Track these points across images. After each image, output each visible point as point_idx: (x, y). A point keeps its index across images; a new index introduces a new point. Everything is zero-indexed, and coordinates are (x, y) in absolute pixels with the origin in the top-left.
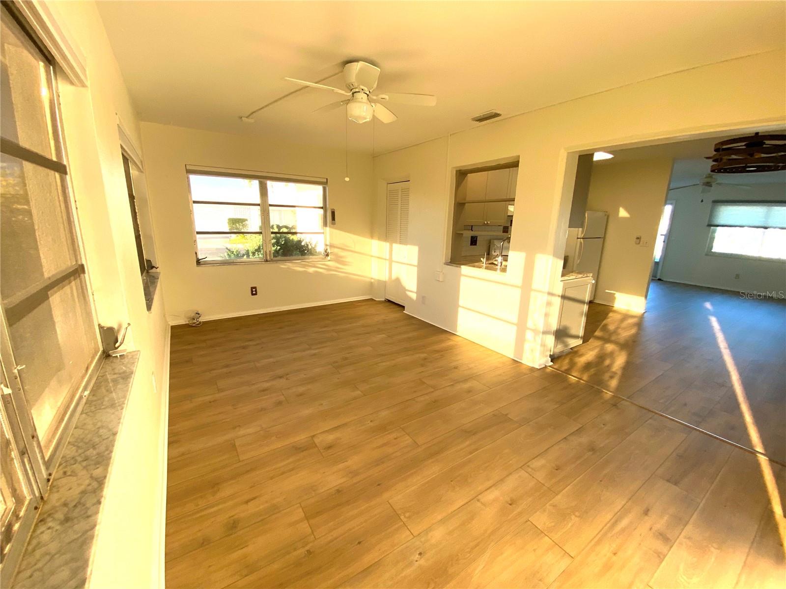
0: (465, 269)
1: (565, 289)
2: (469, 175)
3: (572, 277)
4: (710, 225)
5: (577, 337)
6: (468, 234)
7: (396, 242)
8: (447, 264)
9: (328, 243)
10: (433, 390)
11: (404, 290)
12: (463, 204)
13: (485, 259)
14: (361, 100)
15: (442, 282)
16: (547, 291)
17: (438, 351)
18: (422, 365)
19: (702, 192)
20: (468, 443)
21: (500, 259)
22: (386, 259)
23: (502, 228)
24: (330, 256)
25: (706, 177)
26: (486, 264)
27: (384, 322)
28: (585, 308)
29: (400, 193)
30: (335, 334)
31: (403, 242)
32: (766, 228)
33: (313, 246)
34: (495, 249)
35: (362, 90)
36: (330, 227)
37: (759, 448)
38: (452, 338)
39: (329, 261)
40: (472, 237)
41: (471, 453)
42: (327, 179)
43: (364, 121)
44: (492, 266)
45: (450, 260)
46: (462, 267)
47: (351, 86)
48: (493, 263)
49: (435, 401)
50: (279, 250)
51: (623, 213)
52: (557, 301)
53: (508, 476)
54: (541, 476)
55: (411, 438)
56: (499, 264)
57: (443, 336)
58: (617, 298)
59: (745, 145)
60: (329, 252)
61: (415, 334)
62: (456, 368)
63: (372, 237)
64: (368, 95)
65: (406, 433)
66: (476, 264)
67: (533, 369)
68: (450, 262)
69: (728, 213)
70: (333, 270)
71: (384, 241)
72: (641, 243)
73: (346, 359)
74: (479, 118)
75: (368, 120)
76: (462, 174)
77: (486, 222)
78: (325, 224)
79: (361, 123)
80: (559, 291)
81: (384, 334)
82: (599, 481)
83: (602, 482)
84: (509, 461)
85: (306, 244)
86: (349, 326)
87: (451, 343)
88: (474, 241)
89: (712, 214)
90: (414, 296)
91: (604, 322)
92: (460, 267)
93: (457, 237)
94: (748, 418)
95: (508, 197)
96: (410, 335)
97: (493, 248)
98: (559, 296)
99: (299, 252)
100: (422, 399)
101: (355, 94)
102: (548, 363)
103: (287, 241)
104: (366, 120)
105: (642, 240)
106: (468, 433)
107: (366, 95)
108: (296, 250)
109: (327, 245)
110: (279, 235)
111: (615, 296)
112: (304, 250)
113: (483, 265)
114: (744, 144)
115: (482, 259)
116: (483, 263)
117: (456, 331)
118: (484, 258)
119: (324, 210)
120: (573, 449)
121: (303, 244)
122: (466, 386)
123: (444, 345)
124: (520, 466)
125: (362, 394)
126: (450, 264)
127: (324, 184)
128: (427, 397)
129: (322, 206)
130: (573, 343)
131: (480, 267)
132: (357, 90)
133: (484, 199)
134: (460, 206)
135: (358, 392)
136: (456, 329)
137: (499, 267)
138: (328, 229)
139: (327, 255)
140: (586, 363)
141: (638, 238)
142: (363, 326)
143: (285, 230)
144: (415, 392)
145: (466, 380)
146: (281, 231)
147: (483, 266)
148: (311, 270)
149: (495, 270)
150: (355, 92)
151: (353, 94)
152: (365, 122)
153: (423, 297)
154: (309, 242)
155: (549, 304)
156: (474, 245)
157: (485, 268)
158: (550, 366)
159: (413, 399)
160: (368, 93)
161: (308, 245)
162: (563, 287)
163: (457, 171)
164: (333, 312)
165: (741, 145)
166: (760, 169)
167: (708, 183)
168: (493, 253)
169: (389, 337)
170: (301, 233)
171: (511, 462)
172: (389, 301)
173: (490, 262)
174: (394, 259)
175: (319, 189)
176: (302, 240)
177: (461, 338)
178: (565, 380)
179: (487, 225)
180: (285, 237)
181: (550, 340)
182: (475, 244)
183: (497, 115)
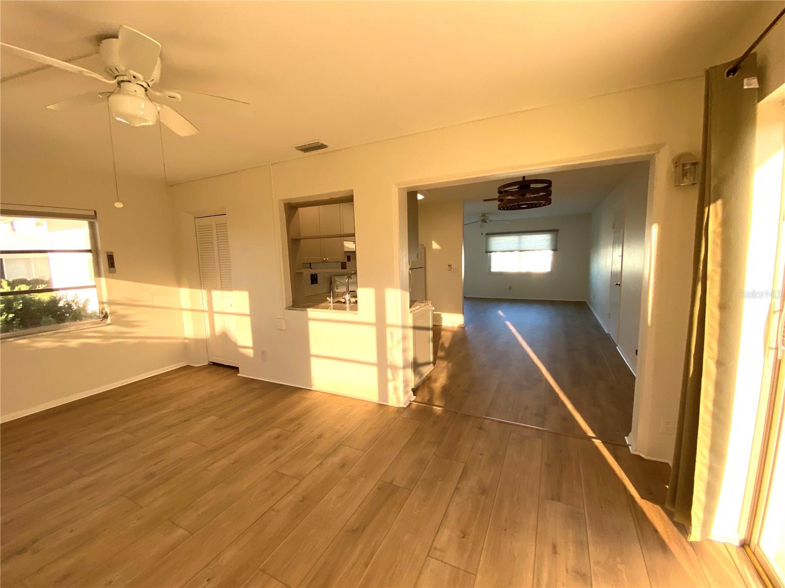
0: (312, 312)
1: (414, 320)
2: (299, 209)
3: (418, 307)
4: (487, 252)
5: (428, 363)
6: (307, 273)
7: (216, 289)
8: (289, 308)
9: (105, 300)
10: (296, 482)
11: (235, 346)
12: (299, 240)
13: (332, 298)
14: (134, 93)
15: (286, 330)
16: (400, 324)
17: (292, 420)
18: (276, 448)
19: (480, 227)
20: (360, 547)
21: (347, 297)
22: (203, 311)
23: (340, 264)
24: (109, 318)
25: (482, 216)
26: (333, 303)
27: (212, 397)
28: (431, 333)
29: (214, 228)
30: (128, 437)
31: (226, 286)
32: (520, 251)
33: (81, 306)
34: (337, 286)
35: (134, 77)
36: (106, 277)
37: (590, 433)
38: (308, 395)
39: (110, 324)
40: (312, 275)
41: (366, 565)
42: (95, 212)
43: (143, 124)
44: (340, 305)
45: (292, 304)
46: (309, 309)
47: (115, 71)
48: (339, 302)
49: (304, 499)
50: (13, 319)
51: (435, 246)
52: (410, 332)
53: (419, 577)
54: (451, 556)
55: (280, 581)
56: (348, 302)
57: (296, 396)
58: (443, 317)
59: (518, 188)
60: (108, 312)
61: (258, 403)
62: (320, 436)
63: (179, 284)
64: (146, 90)
65: (271, 576)
66: (323, 304)
67: (400, 410)
68: (293, 306)
69: (498, 243)
70: (117, 337)
71: (199, 289)
72: (452, 269)
73: (152, 475)
74: (304, 148)
75: (150, 123)
76: (291, 208)
77: (325, 259)
78: (98, 273)
79: (138, 126)
80: (410, 322)
81: (212, 415)
82: (504, 531)
83: (507, 531)
84: (413, 554)
85: (68, 304)
86: (155, 415)
87: (307, 403)
88: (314, 279)
89: (487, 244)
90: (250, 352)
91: (440, 341)
92: (306, 311)
93: (296, 277)
94: (570, 407)
95: (342, 233)
96: (253, 405)
97: (335, 285)
98: (411, 327)
99: (52, 317)
100: (285, 502)
101: (122, 84)
102: (411, 398)
103: (27, 304)
104: (146, 124)
105: (452, 266)
106: (356, 532)
107: (143, 90)
108: (48, 315)
109: (103, 303)
110: (11, 297)
111: (442, 316)
112: (63, 314)
113: (330, 304)
114: (516, 187)
115: (328, 298)
116: (330, 302)
117: (311, 385)
118: (330, 298)
119: (93, 255)
120: (467, 499)
121: (61, 304)
122: (337, 459)
123: (298, 409)
124: (426, 554)
125: (187, 533)
126: (292, 308)
127: (92, 218)
128: (291, 497)
129: (89, 248)
130: (426, 370)
131: (327, 308)
132: (125, 78)
133: (319, 235)
134: (294, 242)
135: (180, 532)
136: (311, 383)
137: (348, 305)
138: (103, 280)
139: (106, 316)
140: (442, 388)
141: (449, 266)
142: (179, 410)
143: (24, 288)
144: (273, 494)
145: (335, 451)
146: (17, 289)
147: (331, 306)
148: (74, 343)
149: (345, 309)
150: (123, 81)
151: (119, 83)
152: (144, 126)
153: (263, 352)
154: (73, 301)
155: (404, 338)
156: (315, 283)
157: (334, 309)
158: (414, 401)
159: (271, 509)
160: (145, 85)
161: (70, 306)
162: (413, 318)
163: (285, 204)
164: (123, 399)
165: (514, 188)
166: (530, 206)
167: (484, 220)
168: (336, 290)
169: (221, 417)
170: (57, 290)
171: (415, 553)
172: (215, 364)
173: (336, 300)
174: (215, 309)
175: (84, 225)
176: (58, 298)
177: (316, 393)
178: (431, 413)
179: (326, 261)
180: (23, 299)
181: (410, 373)
182: (317, 283)
183: (322, 146)
